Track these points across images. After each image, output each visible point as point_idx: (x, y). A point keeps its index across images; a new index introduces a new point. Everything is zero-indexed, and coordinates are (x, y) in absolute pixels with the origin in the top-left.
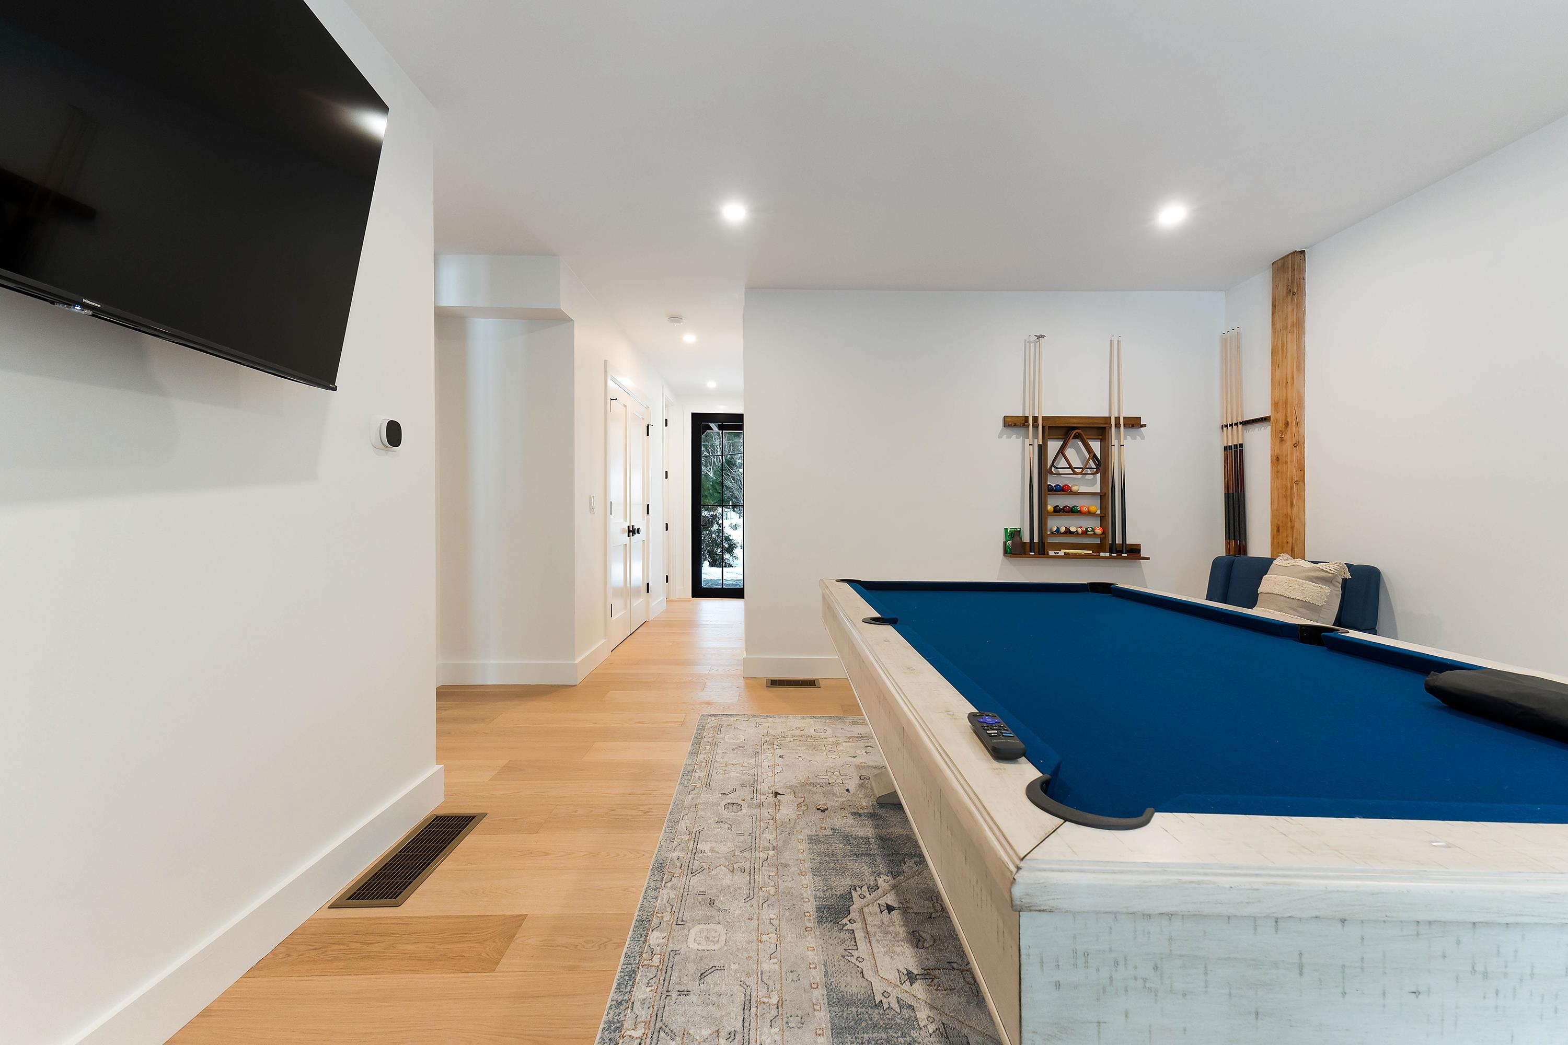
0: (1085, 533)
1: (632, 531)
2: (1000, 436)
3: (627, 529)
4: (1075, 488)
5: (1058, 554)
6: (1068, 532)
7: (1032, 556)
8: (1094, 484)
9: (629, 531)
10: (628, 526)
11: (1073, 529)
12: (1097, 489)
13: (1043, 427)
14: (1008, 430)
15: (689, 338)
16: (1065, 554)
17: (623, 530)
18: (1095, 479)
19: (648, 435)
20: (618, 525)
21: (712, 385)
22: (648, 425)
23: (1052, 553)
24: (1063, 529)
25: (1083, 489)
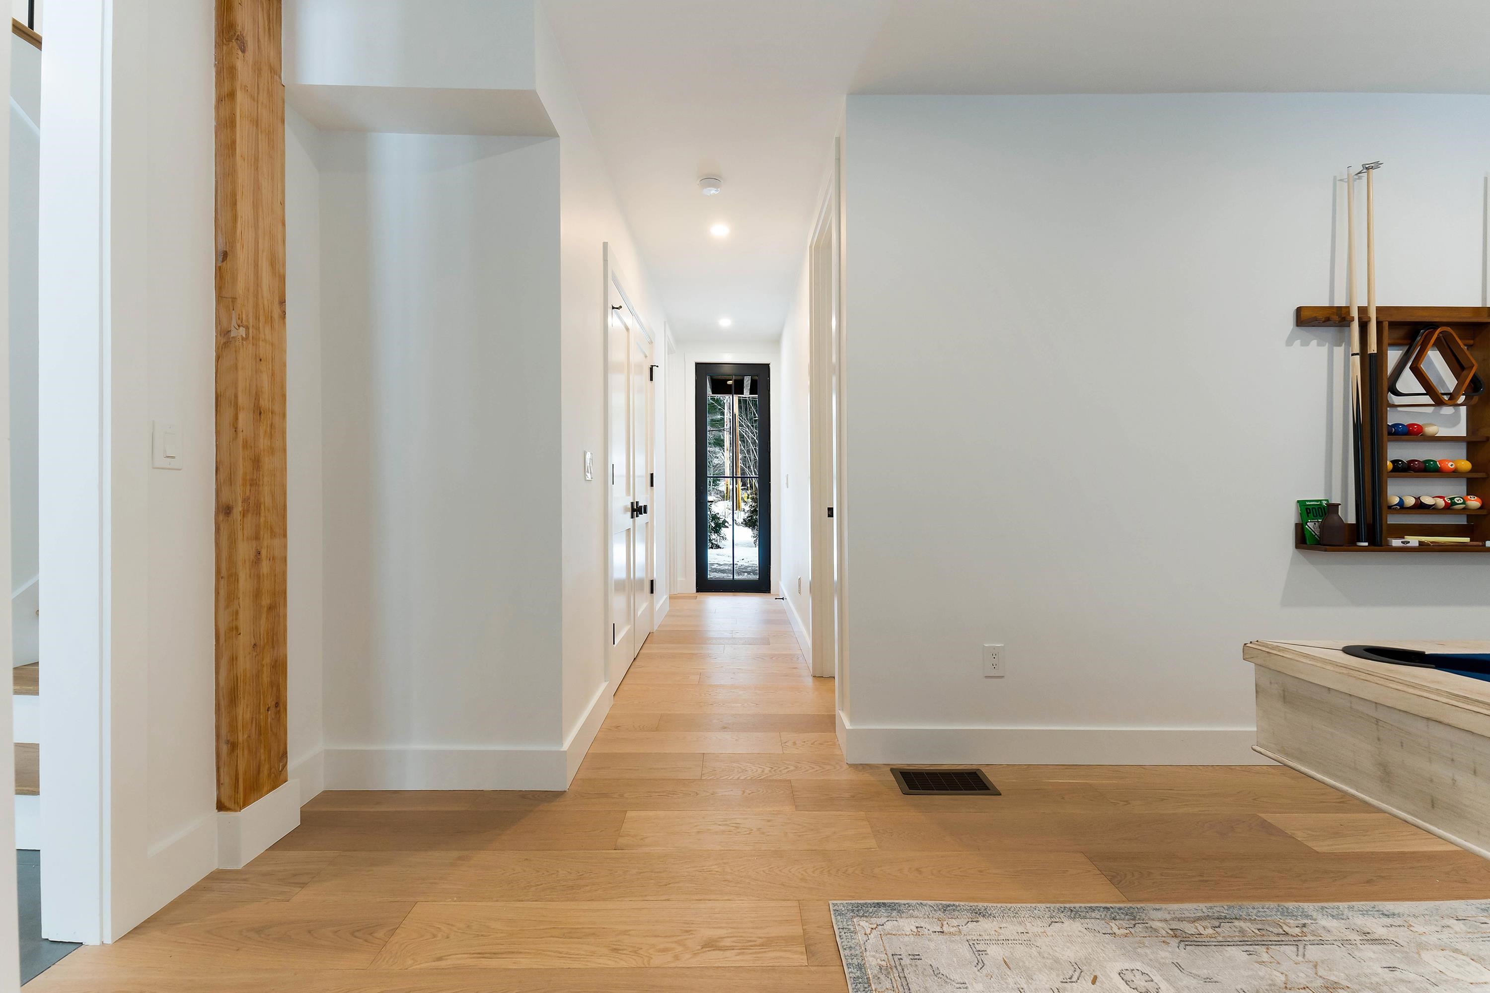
0: (1449, 508)
1: (637, 510)
2: (1289, 342)
3: (630, 506)
4: (1430, 430)
5: (1408, 545)
6: (1420, 507)
7: (1363, 549)
8: (1455, 422)
9: (633, 510)
10: (632, 503)
11: (1427, 500)
12: (1461, 430)
13: (1379, 324)
14: (1303, 332)
15: (720, 230)
16: (1421, 543)
17: (626, 510)
18: (1457, 415)
19: (651, 379)
20: (620, 501)
21: (725, 322)
22: (652, 366)
23: (1396, 543)
24: (1410, 501)
25: (1443, 432)
